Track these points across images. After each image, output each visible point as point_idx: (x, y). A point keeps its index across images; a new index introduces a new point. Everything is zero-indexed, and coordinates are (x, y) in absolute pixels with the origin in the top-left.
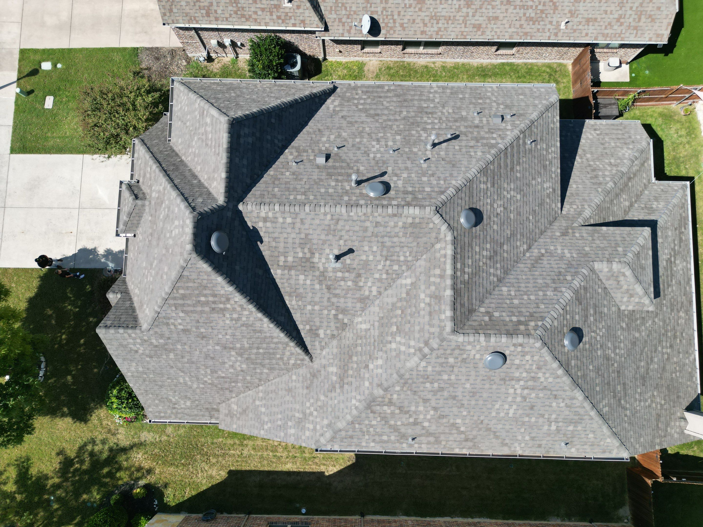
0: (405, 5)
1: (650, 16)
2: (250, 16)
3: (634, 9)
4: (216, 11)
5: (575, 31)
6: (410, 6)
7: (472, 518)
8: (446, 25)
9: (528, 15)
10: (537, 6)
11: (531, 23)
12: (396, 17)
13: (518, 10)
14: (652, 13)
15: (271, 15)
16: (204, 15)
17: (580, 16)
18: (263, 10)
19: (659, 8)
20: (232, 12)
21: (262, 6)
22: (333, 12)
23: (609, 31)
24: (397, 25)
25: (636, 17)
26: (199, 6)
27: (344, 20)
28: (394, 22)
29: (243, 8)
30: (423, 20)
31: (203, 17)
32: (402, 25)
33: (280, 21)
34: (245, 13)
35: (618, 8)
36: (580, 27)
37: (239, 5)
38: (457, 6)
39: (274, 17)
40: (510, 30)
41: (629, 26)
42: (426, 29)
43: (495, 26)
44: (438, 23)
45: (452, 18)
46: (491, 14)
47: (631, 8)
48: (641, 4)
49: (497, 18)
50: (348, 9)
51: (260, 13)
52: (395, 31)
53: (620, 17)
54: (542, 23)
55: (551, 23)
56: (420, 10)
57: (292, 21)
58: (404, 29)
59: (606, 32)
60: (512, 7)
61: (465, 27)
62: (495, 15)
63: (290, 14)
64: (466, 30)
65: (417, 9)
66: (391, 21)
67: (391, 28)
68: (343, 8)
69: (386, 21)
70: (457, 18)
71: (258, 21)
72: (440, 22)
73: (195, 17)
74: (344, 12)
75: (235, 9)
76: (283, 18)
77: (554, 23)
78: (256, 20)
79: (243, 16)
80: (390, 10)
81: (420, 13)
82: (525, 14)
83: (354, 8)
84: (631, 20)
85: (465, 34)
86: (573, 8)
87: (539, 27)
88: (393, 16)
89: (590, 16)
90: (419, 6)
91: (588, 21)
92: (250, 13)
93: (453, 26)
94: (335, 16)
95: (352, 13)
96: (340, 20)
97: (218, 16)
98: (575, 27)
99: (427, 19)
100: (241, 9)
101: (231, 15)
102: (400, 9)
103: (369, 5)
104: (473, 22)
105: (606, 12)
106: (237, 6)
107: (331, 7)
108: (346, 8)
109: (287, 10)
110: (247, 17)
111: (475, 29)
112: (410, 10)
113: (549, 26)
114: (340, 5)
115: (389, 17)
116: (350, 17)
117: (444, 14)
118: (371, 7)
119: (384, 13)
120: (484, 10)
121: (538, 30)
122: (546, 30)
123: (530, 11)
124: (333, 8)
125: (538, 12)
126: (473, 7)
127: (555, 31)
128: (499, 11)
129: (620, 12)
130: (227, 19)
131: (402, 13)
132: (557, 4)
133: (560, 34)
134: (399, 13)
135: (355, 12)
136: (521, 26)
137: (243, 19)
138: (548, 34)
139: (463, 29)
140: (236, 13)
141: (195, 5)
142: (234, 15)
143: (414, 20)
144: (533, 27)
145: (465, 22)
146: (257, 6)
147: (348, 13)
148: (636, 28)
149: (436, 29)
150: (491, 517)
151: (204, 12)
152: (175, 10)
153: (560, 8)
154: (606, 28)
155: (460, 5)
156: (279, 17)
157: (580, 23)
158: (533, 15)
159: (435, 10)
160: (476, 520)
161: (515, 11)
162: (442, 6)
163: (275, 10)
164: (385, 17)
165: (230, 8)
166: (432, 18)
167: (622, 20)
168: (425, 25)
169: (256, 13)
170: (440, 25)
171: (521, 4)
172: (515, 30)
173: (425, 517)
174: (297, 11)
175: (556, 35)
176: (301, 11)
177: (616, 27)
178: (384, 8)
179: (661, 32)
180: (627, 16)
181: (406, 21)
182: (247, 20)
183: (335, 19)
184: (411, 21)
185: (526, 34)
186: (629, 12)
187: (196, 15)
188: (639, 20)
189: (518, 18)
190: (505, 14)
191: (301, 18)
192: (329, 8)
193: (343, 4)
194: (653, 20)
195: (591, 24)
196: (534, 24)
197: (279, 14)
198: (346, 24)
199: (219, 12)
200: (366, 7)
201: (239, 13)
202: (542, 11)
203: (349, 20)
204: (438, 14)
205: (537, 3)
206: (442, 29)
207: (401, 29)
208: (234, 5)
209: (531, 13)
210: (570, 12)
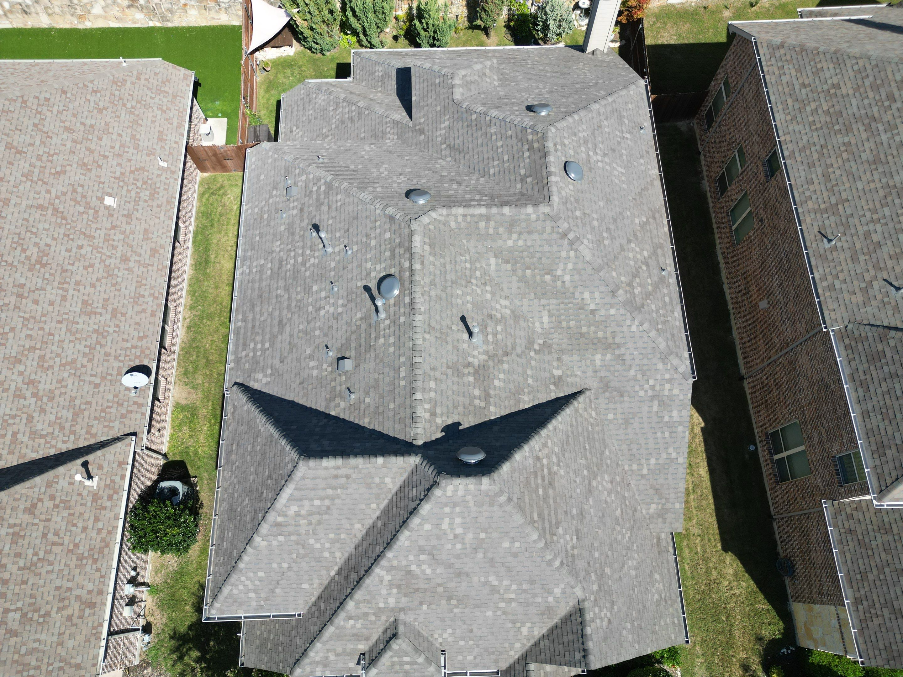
0: (115, 332)
1: (163, 82)
2: (103, 540)
3: (153, 95)
4: (90, 592)
5: (170, 154)
6: (118, 326)
7: (719, 263)
8: (148, 287)
9: (147, 198)
10: (138, 188)
11: (156, 196)
12: (129, 345)
13: (140, 208)
14: (160, 80)
15: (105, 508)
16: (92, 611)
17: (155, 147)
18: (97, 520)
19: (156, 74)
20: (94, 567)
21: (92, 519)
22: (112, 424)
23: (175, 121)
24: (139, 344)
25: (162, 95)
26: (79, 617)
27: (124, 411)
28: (135, 347)
29: (91, 549)
30: (137, 312)
31: (94, 614)
32: (140, 339)
33: (115, 497)
34: (98, 546)
35: (150, 110)
36: (167, 147)
37: (86, 554)
38: (126, 272)
39: (109, 504)
40: (162, 218)
41: (172, 102)
42: (149, 311)
43: (155, 233)
44: (143, 296)
45: (139, 279)
46: (141, 237)
47: (152, 98)
48: (149, 89)
49: (146, 231)
50: (110, 404)
51: (100, 525)
52: (147, 348)
53: (160, 109)
54: (158, 185)
55: (158, 176)
56: (124, 315)
57: (117, 479)
58: (145, 337)
59: (175, 124)
60: (135, 213)
61: (152, 265)
62: (142, 232)
63: (108, 482)
64: (156, 265)
65: (123, 319)
66: (134, 351)
67: (142, 352)
68: (108, 410)
69: (133, 358)
70: (140, 273)
71: (110, 529)
72: (142, 293)
73: (94, 628)
74: (113, 410)
75: (90, 562)
76: (111, 492)
77: (160, 172)
78: (109, 533)
79: (101, 551)
80: (119, 351)
81: (128, 315)
82: (146, 201)
83: (111, 397)
84: (165, 100)
85: (160, 267)
86: (145, 152)
87: (162, 188)
88: (127, 348)
89: (156, 137)
90: (119, 315)
91: (160, 139)
92: (99, 540)
93: (149, 279)
94: (117, 422)
95: (116, 400)
96: (123, 416)
97: (96, 590)
98: (167, 153)
99: (137, 308)
100: (91, 553)
101: (98, 570)
102: (120, 339)
103: (109, 377)
104: (147, 256)
105: (153, 122)
106: (86, 558)
107: (105, 426)
108: (109, 407)
109: (102, 484)
110: (103, 544)
111: (157, 255)
112: (122, 327)
113: (163, 178)
114: (103, 414)
115: (128, 353)
116: (121, 402)
117: (133, 288)
118: (111, 375)
119: (122, 358)
120: (134, 244)
121: (165, 189)
122: (167, 181)
123: (142, 195)
124: (106, 424)
125: (144, 186)
126: (128, 255)
127: (169, 172)
128: (138, 227)
129: (155, 108)
130: (102, 577)
131: (125, 337)
132: (138, 167)
133: (173, 168)
134: (123, 340)
135: (116, 396)
136: (158, 206)
137: (106, 551)
138: (172, 180)
139: (155, 268)
140: (95, 561)
141: (76, 625)
142: (99, 564)
143: (136, 324)
144: (161, 194)
145: (146, 266)
146: (90, 526)
147: (115, 405)
148: (175, 97)
149: (151, 299)
150: (714, 245)
151: (87, 611)
152: (78, 660)
153: (143, 165)
154: (172, 124)
155: (125, 269)
156: (110, 498)
157: (162, 147)
158: (147, 193)
159: (127, 297)
160: (720, 258)
161: (140, 211)
162: (123, 289)
163: (99, 502)
164: (127, 358)
165: (88, 568)
166: (136, 303)
167: (164, 108)
168: (144, 311)
169: (99, 531)
170: (146, 294)
171: (132, 203)
172: (163, 213)
173: (728, 310)
174: (105, 471)
175: (173, 172)
176: (105, 465)
177: (171, 115)
178: (116, 358)
179: (182, 76)
180: (160, 103)
181: (136, 333)
182: (107, 545)
183: (121, 423)
184: (137, 327)
185: (169, 202)
186: (156, 100)
187: (90, 624)
188: (167, 93)
189: (149, 209)
190: (143, 222)
191: (115, 466)
192: (106, 430)
193: (102, 411)
194: (168, 81)
195: (164, 137)
196: (158, 193)
197: (106, 498)
198: (130, 409)
199: (90, 587)
200: (111, 381)
201: (96, 556)
202: (144, 183)
203: (125, 404)
204: (132, 294)
205: (134, 187)
206: (152, 291)
207: (145, 341)
208: (84, 561)
209: (145, 195)
210: (148, 155)
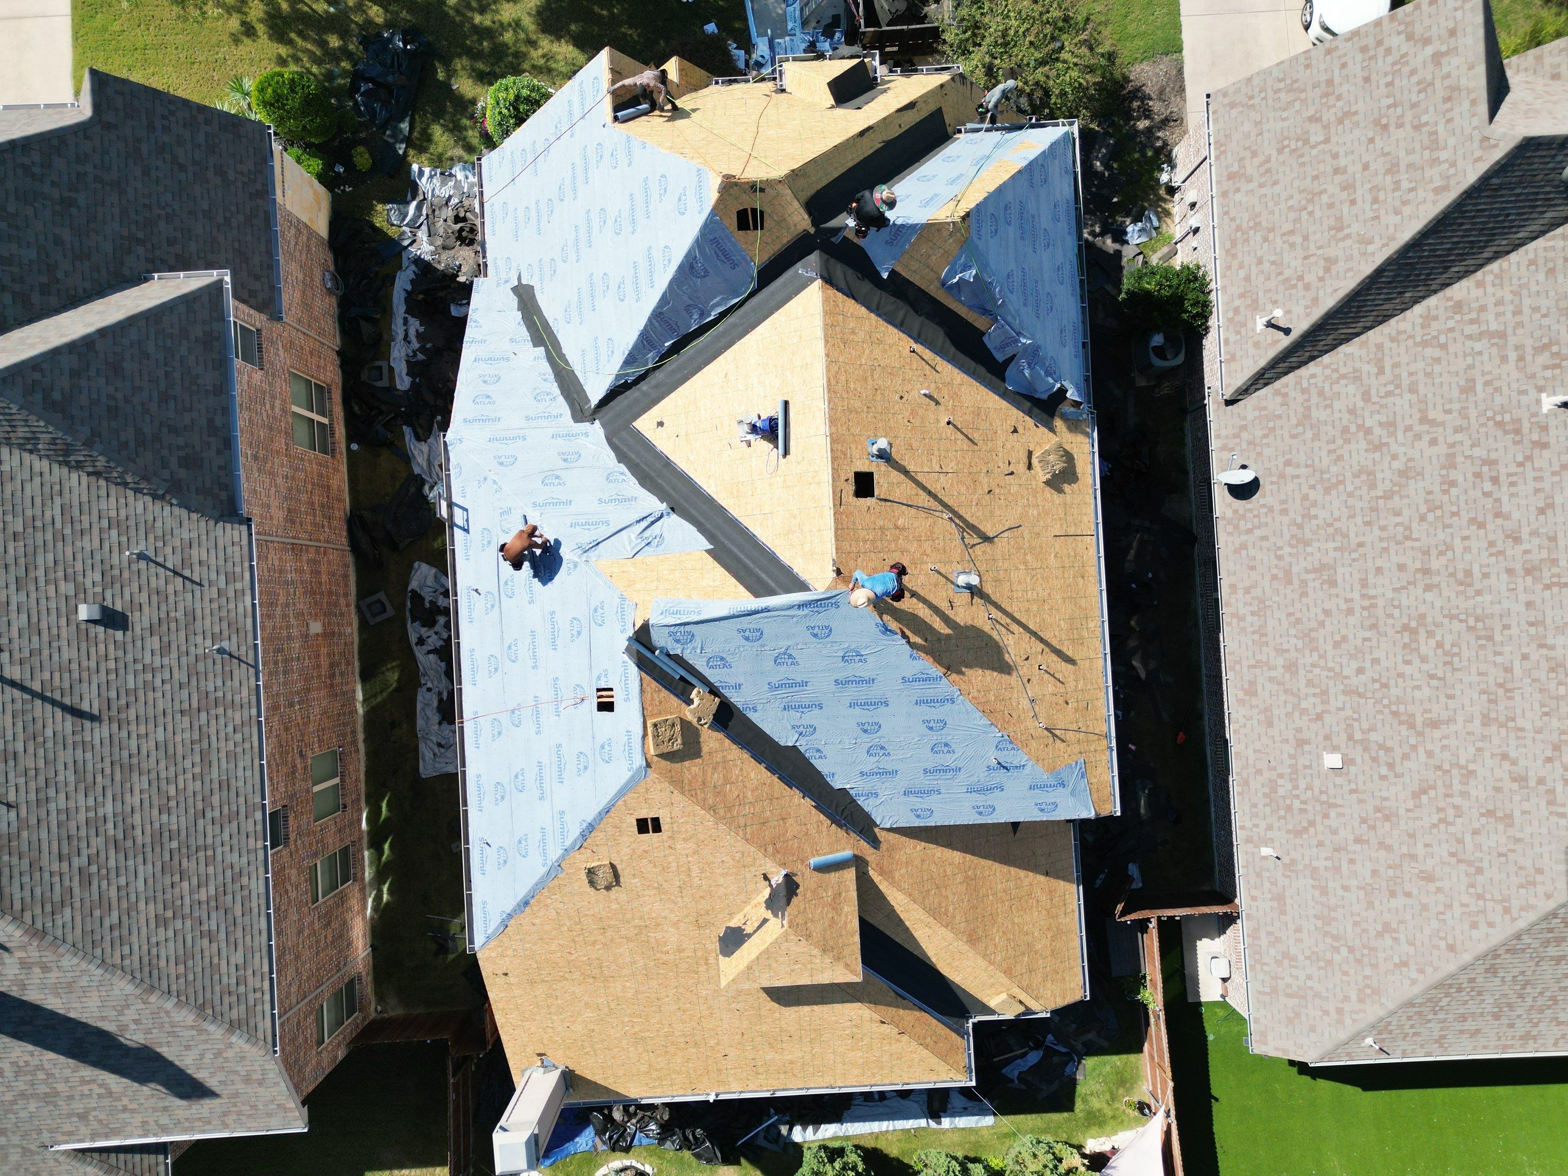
0: (1281, 548)
1: (1298, 1015)
2: (1234, 256)
3: (1309, 983)
4: (1238, 190)
5: (1259, 875)
6: (1280, 558)
8: (1249, 629)
9: (1280, 782)
10: (1297, 797)
11: (1267, 790)
12: (1258, 533)
13: (1288, 762)
14: (1304, 1018)
15: (1242, 296)
16: (1230, 170)
17: (1287, 881)
18: (1248, 279)
19: (1313, 1029)
20: (1238, 221)
21: (1253, 277)
22: (1257, 413)
23: (1264, 941)
24: (1244, 538)
25: (1295, 988)
26: (1242, 159)
27: (1244, 435)
28: (1249, 531)
29: (1247, 240)
30: (1255, 586)
31: (1227, 167)
32: (1244, 546)
33: (1230, 315)
34: (1239, 246)
35: (1308, 953)
36: (1267, 885)
37: (1252, 233)
38: (1285, 646)
39: (1237, 303)
40: (1250, 751)
41: (1276, 978)
42: (1240, 592)
43: (1255, 723)
44: (1253, 614)
45: (1264, 639)
46: (1276, 712)
47: (1309, 977)
48: (1317, 995)
49: (1270, 724)
50: (1265, 441)
51: (1242, 273)
52: (1231, 534)
53: (1293, 959)
54: (1268, 810)
55: (1270, 828)
56: (1274, 577)
57: (1233, 338)
58: (1237, 551)
59: (1263, 935)
60: (1292, 752)
61: (1250, 667)
62: (1275, 720)
63: (1243, 330)
64: (1245, 670)
65: (1275, 571)
66: (1249, 525)
67: (1236, 527)
68: (1266, 432)
69: (1249, 515)
70: (1265, 649)
71: (1229, 273)
72: (1256, 618)
73: (1224, 152)
74: (1259, 433)
75: (1245, 225)
76: (1237, 318)
77: (1270, 834)
78: (1229, 268)
79: (1234, 243)
80: (1269, 520)
81: (1268, 578)
82: (1281, 776)
83: (1267, 451)
84: (1288, 980)
85: (1238, 667)
86: (1300, 867)
87: (1260, 806)
88: (1259, 527)
89: (1289, 901)
90: (1281, 575)
91: (1280, 898)
92: (1240, 255)
93: (1250, 643)
94: (1250, 417)
95: (1258, 449)
96: (1243, 428)
97: (1231, 195)
98: (1265, 874)
99: (1257, 592)
100: (1245, 236)
101: (1233, 219)
102: (1272, 539)
103: (1275, 479)
104: (1260, 680)
105: (1298, 930)
106: (1251, 228)
107: (1264, 408)
108: (1266, 436)
109: (1249, 325)
110: (1234, 251)
111: (1246, 686)
112: (1272, 557)
113: (1263, 825)
114: (1271, 425)
115: (1256, 520)
116: (1252, 447)
117: (1271, 623)
118: (1272, 483)
119: (1264, 510)
120: (1283, 697)
121: (1254, 806)
122: (1256, 821)
123: (1289, 786)
124: (1263, 413)
125: (1288, 802)
126: (1288, 676)
127: (1255, 838)
128: (1283, 727)
129: (1301, 957)
130: (1226, 213)
131: (1265, 544)
132: (1305, 836)
133: (1250, 847)
134: (1265, 538)
135: (1259, 454)
136: (1259, 772)
137: (1228, 245)
138: (1248, 824)
139: (1245, 663)
140: (1239, 228)
141: (1245, 149)
142: (1234, 225)
143: (1253, 568)
144: (1260, 795)
145: (1258, 664)
146: (1253, 267)
147: (1258, 441)
148: (1274, 991)
149: (1241, 612)
151: (1235, 168)
152: (1234, 112)
153: (1298, 841)
154: (1269, 934)
155: (1287, 651)
156: (1236, 311)
157: (1274, 883)
158: (1281, 791)
159: (1275, 606)
161: (1285, 756)
162: (1283, 617)
163: (1249, 301)
164: (1256, 512)
165: (1246, 217)
166: (1262, 601)
167: (1286, 962)
168: (1247, 591)
169: (1241, 266)
170: (1249, 619)
171: (1300, 767)
172: (1251, 762)
174: (1250, 343)
175: (1249, 840)
176: (1252, 351)
177: (1272, 952)
178: (1271, 510)
179: (1270, 1038)
180: (1295, 972)
181: (1252, 552)
182: (1227, 251)
183: (1245, 418)
184: (1252, 564)
185: (1246, 783)
186: (1302, 976)
187: (1229, 154)
188: (1289, 996)
189: (1273, 764)
190: (1278, 739)
191: (1239, 354)
192: (1263, 404)
193: (1273, 430)
194: (1290, 1021)
195: (1275, 904)
196: (1265, 795)
197: (1242, 309)
198: (1237, 440)
199: (1238, 197)
200: (1271, 475)
201: (1239, 234)
202: (1289, 808)
203: (1244, 446)
204: (1269, 613)
205: (1303, 797)
206: (1242, 624)
207: (1237, 543)
208: (1251, 224)
209: (1284, 787)
210: (1293, 862)
